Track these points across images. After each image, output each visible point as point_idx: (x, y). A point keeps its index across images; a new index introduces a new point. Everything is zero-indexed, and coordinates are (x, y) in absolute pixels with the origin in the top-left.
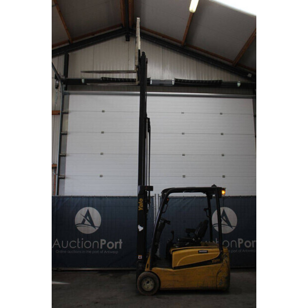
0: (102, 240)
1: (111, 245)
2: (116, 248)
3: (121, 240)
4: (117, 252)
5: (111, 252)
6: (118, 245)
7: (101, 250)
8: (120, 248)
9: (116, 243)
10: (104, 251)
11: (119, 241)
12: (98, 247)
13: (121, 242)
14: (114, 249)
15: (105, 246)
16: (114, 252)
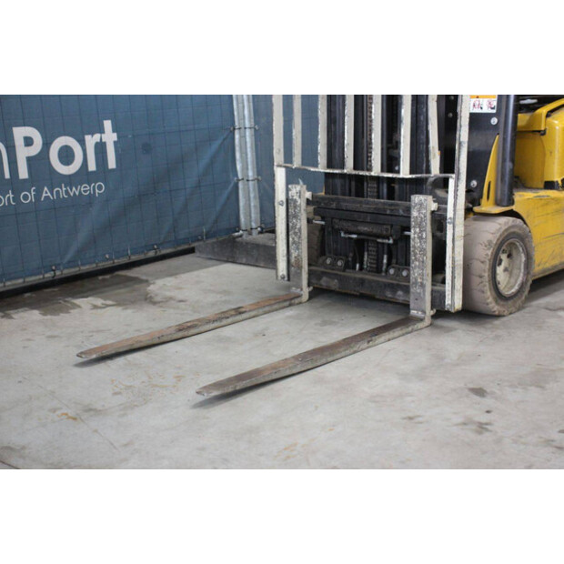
0: (19, 133)
1: (66, 156)
2: (92, 167)
3: (108, 124)
4: (98, 189)
5: (74, 191)
6: (101, 148)
7: (25, 185)
8: (112, 164)
9: (91, 141)
10: (39, 193)
11: (102, 131)
12: (7, 176)
13: (110, 137)
14: (83, 173)
15: (39, 163)
16: (84, 189)
